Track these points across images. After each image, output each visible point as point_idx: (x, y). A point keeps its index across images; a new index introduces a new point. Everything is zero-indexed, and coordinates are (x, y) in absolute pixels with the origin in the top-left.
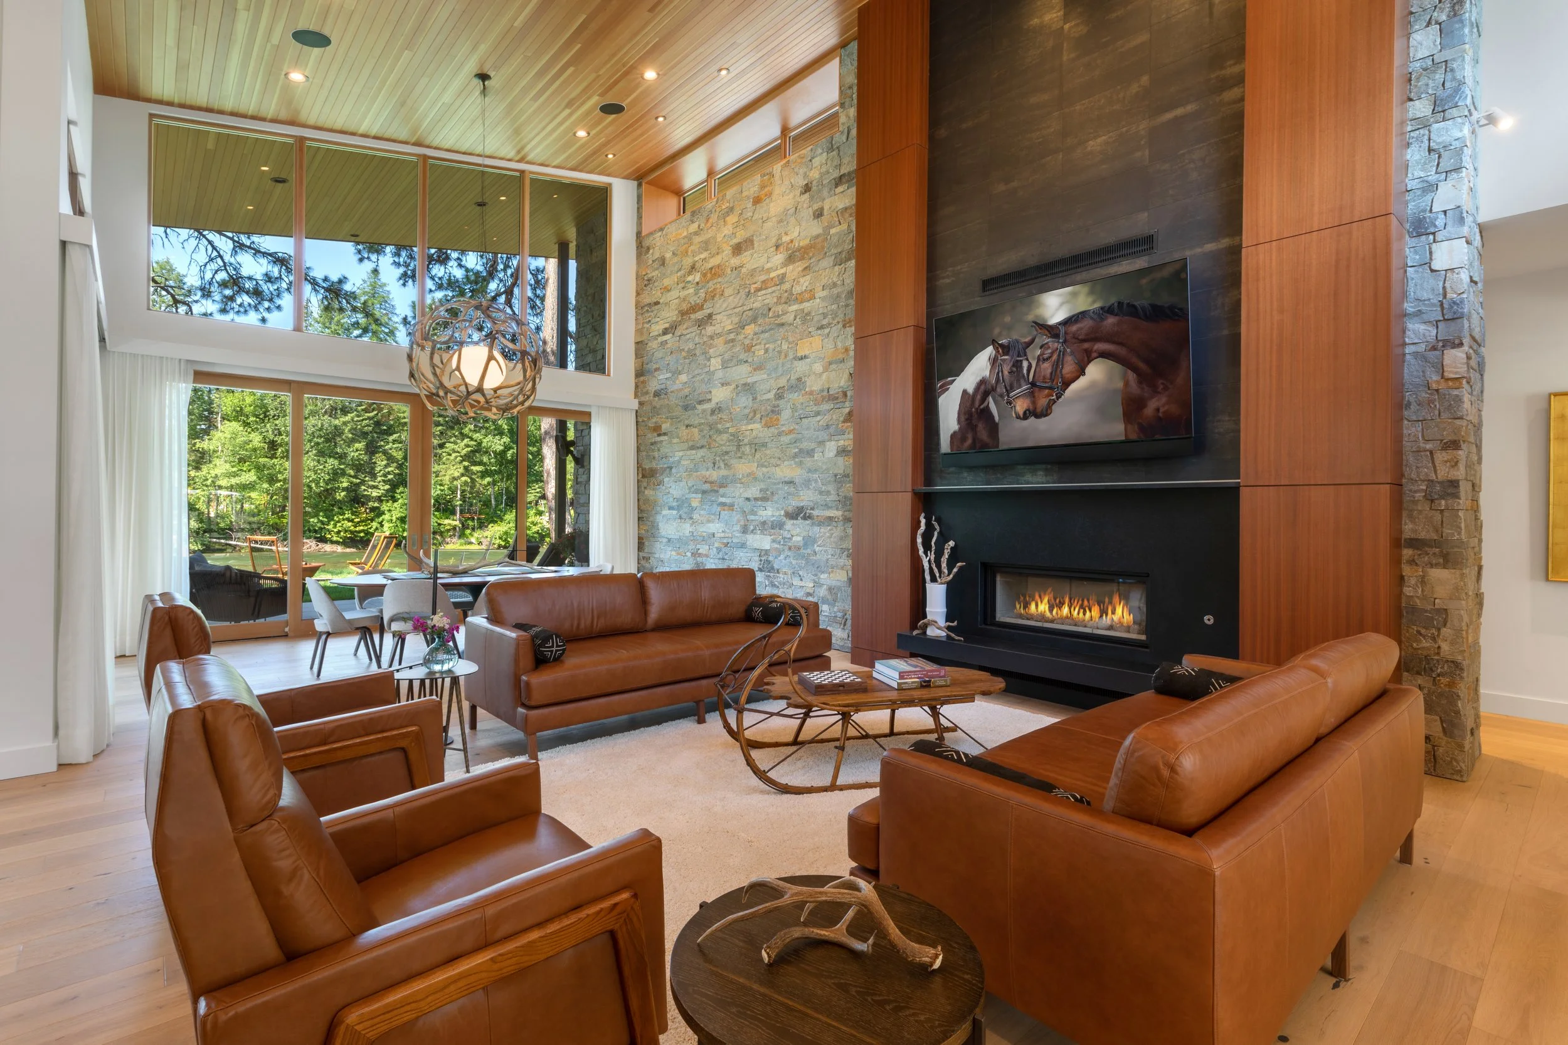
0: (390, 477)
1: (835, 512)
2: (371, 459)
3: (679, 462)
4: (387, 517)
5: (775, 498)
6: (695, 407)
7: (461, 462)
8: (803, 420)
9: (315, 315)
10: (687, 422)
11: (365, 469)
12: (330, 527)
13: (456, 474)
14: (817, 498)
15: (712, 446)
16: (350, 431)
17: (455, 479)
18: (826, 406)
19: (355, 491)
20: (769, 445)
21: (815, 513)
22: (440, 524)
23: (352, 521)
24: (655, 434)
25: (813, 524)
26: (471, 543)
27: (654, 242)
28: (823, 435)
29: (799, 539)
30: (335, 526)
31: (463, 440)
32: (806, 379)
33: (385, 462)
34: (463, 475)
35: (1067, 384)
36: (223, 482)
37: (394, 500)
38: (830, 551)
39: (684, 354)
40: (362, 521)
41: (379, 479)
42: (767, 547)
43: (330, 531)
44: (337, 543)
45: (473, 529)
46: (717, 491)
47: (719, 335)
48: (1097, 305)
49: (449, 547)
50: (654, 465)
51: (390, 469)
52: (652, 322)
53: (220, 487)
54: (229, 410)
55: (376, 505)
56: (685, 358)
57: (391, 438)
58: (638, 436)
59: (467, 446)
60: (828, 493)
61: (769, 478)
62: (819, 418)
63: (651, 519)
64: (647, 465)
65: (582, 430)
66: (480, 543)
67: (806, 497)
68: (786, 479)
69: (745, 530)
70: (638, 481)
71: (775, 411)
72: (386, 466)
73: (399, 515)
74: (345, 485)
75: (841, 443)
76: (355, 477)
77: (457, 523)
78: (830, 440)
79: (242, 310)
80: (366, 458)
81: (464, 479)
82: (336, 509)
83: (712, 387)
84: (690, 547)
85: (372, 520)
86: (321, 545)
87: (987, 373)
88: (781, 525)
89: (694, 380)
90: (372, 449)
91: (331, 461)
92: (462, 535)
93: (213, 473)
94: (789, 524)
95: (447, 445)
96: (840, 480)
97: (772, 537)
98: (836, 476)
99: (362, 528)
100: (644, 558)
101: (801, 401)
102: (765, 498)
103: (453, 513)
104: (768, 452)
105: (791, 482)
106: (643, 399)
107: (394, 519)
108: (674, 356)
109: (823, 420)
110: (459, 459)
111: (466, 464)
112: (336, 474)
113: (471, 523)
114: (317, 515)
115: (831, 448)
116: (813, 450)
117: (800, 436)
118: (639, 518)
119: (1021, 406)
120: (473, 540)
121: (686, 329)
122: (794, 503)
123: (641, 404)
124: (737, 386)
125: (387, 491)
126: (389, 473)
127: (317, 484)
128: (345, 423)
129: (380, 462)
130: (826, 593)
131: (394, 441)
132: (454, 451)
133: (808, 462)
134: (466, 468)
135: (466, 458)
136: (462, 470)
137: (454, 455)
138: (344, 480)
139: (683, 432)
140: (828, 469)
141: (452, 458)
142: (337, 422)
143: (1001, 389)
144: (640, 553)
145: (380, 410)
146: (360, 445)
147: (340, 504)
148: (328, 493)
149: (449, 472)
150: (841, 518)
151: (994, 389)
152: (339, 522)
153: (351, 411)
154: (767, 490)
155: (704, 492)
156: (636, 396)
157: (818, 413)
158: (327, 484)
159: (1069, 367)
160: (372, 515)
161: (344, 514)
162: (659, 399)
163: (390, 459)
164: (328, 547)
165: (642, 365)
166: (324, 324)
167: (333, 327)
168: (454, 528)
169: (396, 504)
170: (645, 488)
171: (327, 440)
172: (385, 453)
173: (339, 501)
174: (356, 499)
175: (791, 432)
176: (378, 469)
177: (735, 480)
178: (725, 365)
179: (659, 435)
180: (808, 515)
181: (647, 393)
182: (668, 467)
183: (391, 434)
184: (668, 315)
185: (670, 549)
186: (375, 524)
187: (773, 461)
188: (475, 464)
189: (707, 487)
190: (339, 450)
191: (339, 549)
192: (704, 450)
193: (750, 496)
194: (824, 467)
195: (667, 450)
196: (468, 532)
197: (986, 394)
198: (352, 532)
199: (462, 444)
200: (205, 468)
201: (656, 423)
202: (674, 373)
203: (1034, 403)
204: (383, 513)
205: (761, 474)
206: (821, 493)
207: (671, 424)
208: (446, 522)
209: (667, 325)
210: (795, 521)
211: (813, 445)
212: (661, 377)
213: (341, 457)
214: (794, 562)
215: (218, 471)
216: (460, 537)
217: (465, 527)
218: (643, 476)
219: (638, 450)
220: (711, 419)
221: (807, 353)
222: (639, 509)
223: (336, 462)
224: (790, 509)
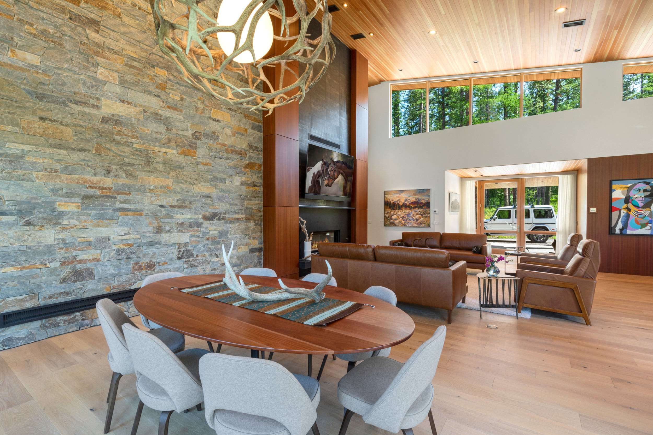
1: (241, 215)
5: (193, 206)
6: (64, 103)
8: (216, 159)
10: (42, 114)
14: (228, 207)
15: (103, 153)
18: (233, 156)
20: (186, 168)
21: (227, 216)
25: (225, 223)
28: (231, 172)
29: (216, 232)
32: (219, 135)
35: (335, 179)
38: (239, 237)
42: (187, 241)
46: (115, 198)
47: (115, 52)
48: (342, 160)
60: (236, 205)
61: (187, 192)
62: (229, 161)
67: (220, 207)
68: (203, 194)
69: (159, 230)
71: (193, 146)
75: (244, 179)
78: (236, 175)
83: (102, 96)
84: (58, 256)
87: (320, 169)
88: (199, 225)
89: (60, 71)
94: (206, 224)
96: (242, 198)
97: (190, 233)
98: (240, 196)
101: (216, 147)
102: (182, 206)
104: (185, 173)
105: (208, 197)
109: (232, 163)
115: (237, 180)
116: (225, 179)
117: (214, 169)
119: (326, 182)
122: (210, 210)
124: (144, 111)
130: (236, 260)
133: (222, 186)
139: (35, 124)
140: (236, 192)
143: (323, 176)
150: (244, 219)
151: (321, 175)
154: (185, 200)
157: (228, 159)
159: (336, 175)
175: (207, 164)
177: (142, 190)
178: (124, 83)
180: (221, 217)
187: (189, 180)
189: (91, 192)
192: (89, 154)
193: (164, 204)
194: (234, 190)
197: (319, 176)
203: (329, 182)
205: (179, 189)
206: (231, 205)
210: (211, 222)
211: (225, 176)
214: (212, 247)
220: (100, 126)
221: (220, 119)
224: (207, 214)
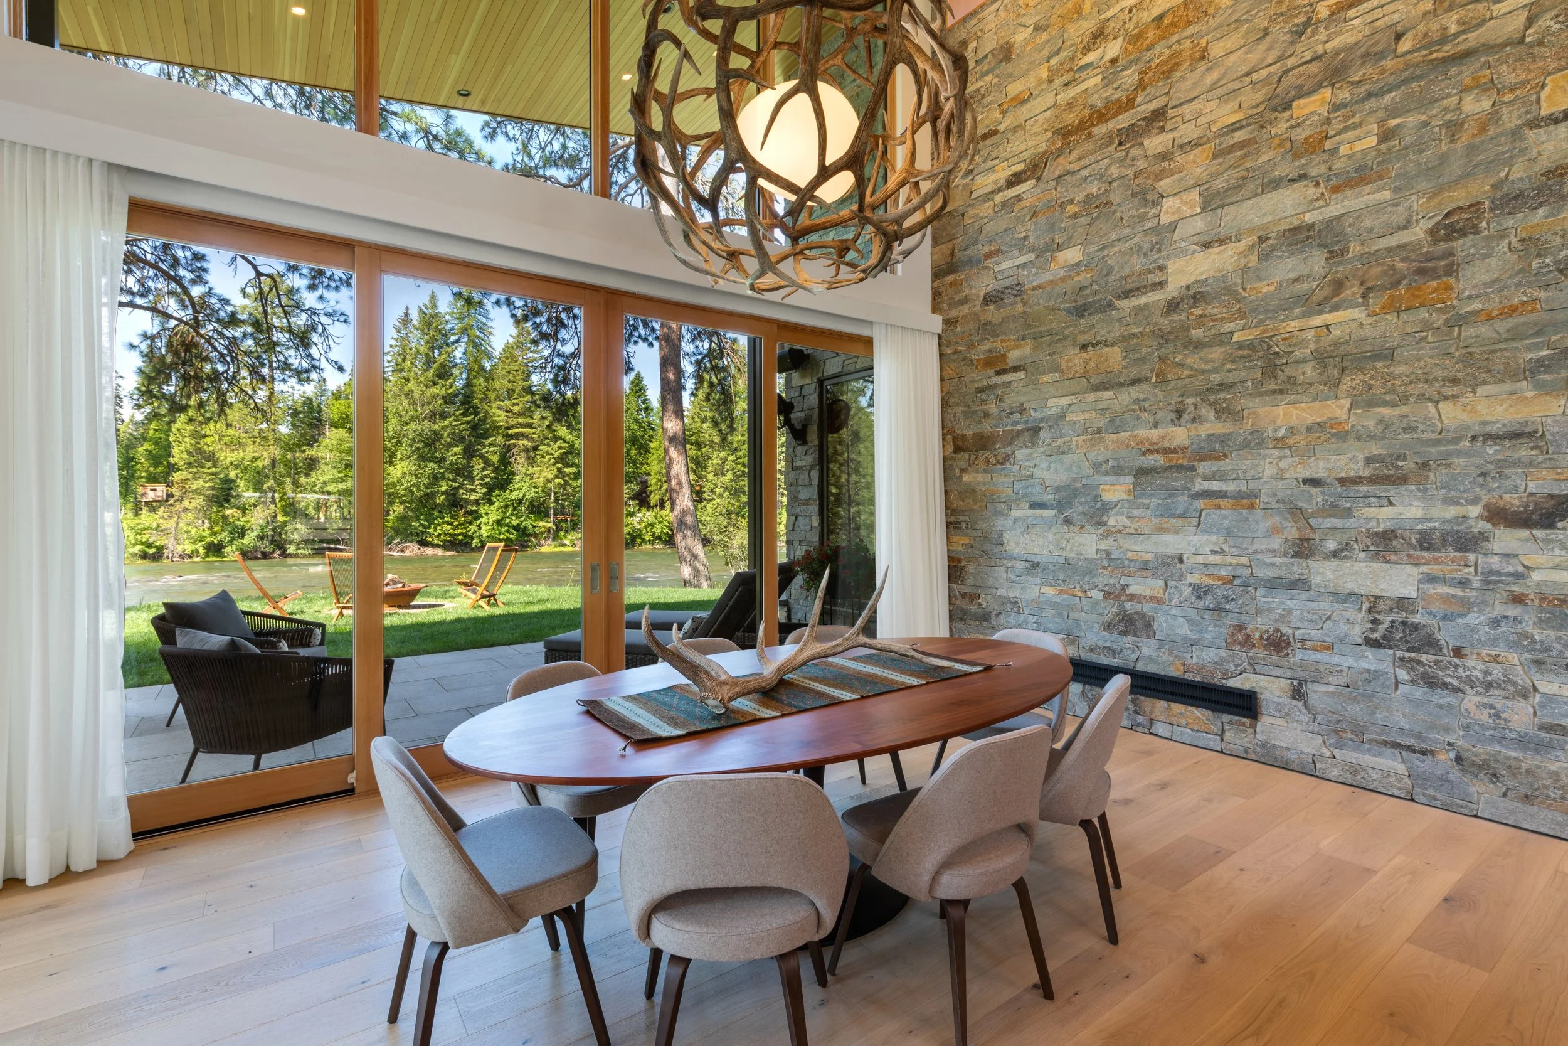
0: (487, 480)
2: (469, 463)
3: (1061, 417)
4: (484, 520)
5: (1438, 475)
6: (1110, 306)
7: (555, 464)
9: (415, 322)
10: (1084, 339)
11: (464, 472)
12: (431, 531)
13: (550, 476)
15: (1170, 377)
16: (448, 436)
17: (548, 481)
19: (454, 495)
20: (1404, 352)
22: (535, 527)
23: (451, 524)
24: (991, 372)
26: (565, 545)
27: (981, 25)
30: (435, 530)
31: (556, 442)
33: (482, 466)
34: (556, 477)
36: (330, 488)
37: (491, 503)
39: (1072, 209)
40: (461, 525)
41: (477, 482)
42: (1410, 592)
43: (431, 535)
44: (438, 546)
45: (567, 531)
46: (1193, 469)
47: (1194, 144)
49: (544, 549)
50: (987, 427)
51: (487, 472)
52: (975, 172)
53: (329, 493)
54: (336, 417)
55: (474, 508)
56: (1075, 216)
57: (487, 442)
58: (942, 379)
59: (560, 448)
61: (1410, 429)
63: (981, 525)
64: (968, 429)
65: (802, 387)
66: (574, 545)
68: (1492, 429)
69: (1303, 550)
70: (945, 459)
71: (1435, 268)
72: (484, 469)
73: (496, 518)
74: (444, 489)
76: (454, 481)
77: (551, 525)
79: (333, 284)
80: (464, 462)
81: (557, 481)
82: (436, 513)
83: (1168, 257)
84: (1101, 581)
85: (470, 523)
86: (423, 549)
88: (1467, 542)
89: (1105, 253)
90: (469, 453)
91: (431, 465)
92: (556, 537)
93: (322, 479)
94: (1509, 539)
95: (541, 447)
97: (1424, 569)
99: (460, 531)
100: (963, 595)
102: (1389, 477)
103: (547, 515)
104: (1399, 370)
105: (1518, 436)
106: (954, 313)
107: (491, 521)
108: (1042, 220)
110: (552, 461)
111: (559, 465)
112: (436, 478)
113: (564, 525)
114: (418, 519)
118: (948, 525)
120: (567, 542)
121: (1080, 159)
123: (947, 322)
124: (1262, 240)
125: (485, 494)
126: (486, 476)
127: (418, 488)
128: (443, 428)
129: (478, 465)
131: (490, 445)
132: (548, 453)
134: (559, 470)
135: (560, 459)
136: (555, 472)
137: (547, 457)
138: (444, 483)
139: (1075, 359)
141: (546, 460)
142: (436, 427)
144: (955, 586)
145: (477, 414)
146: (458, 449)
147: (440, 508)
148: (430, 496)
149: (543, 474)
152: (439, 525)
153: (449, 415)
155: (1141, 472)
156: (935, 309)
158: (427, 488)
160: (470, 518)
161: (443, 518)
162: (999, 308)
163: (487, 463)
164: (429, 551)
165: (952, 254)
166: (423, 330)
167: (432, 333)
168: (549, 530)
169: (492, 508)
170: (963, 470)
171: (427, 445)
172: (482, 457)
173: (439, 505)
174: (455, 502)
175: (1512, 310)
176: (475, 473)
177: (1256, 442)
178: (1212, 202)
179: (999, 373)
181: (965, 301)
182: (1028, 430)
183: (487, 438)
184: (1023, 147)
185: (1038, 581)
186: (473, 528)
187: (1417, 388)
188: (567, 465)
189: (1150, 460)
190: (438, 454)
191: (440, 552)
192: (1145, 387)
193: (1320, 474)
195: (1022, 399)
196: (562, 533)
198: (451, 535)
199: (555, 446)
200: (314, 474)
201: (990, 351)
202: (1040, 252)
204: (481, 516)
207: (1035, 349)
208: (541, 524)
209: (1020, 167)
210: (1541, 533)
212: (1005, 265)
213: (441, 461)
215: (326, 478)
216: (554, 539)
217: (558, 529)
218: (958, 449)
219: (945, 404)
220: (1164, 323)
222: (947, 507)
223: (436, 466)
224: (1517, 502)
